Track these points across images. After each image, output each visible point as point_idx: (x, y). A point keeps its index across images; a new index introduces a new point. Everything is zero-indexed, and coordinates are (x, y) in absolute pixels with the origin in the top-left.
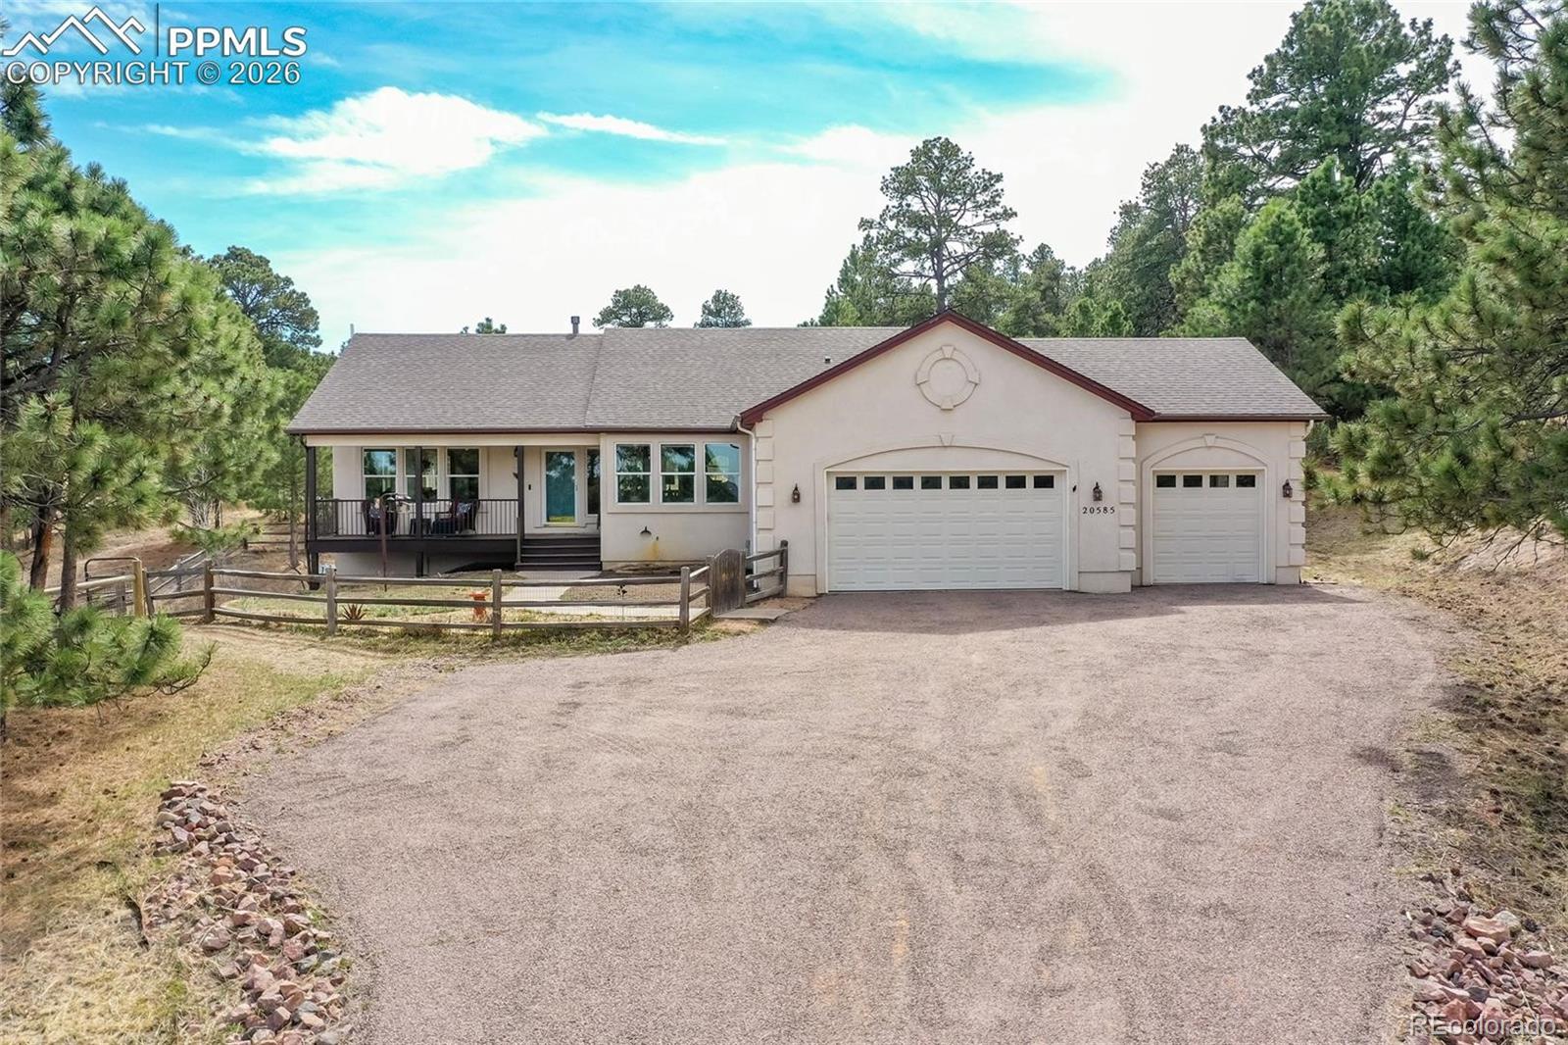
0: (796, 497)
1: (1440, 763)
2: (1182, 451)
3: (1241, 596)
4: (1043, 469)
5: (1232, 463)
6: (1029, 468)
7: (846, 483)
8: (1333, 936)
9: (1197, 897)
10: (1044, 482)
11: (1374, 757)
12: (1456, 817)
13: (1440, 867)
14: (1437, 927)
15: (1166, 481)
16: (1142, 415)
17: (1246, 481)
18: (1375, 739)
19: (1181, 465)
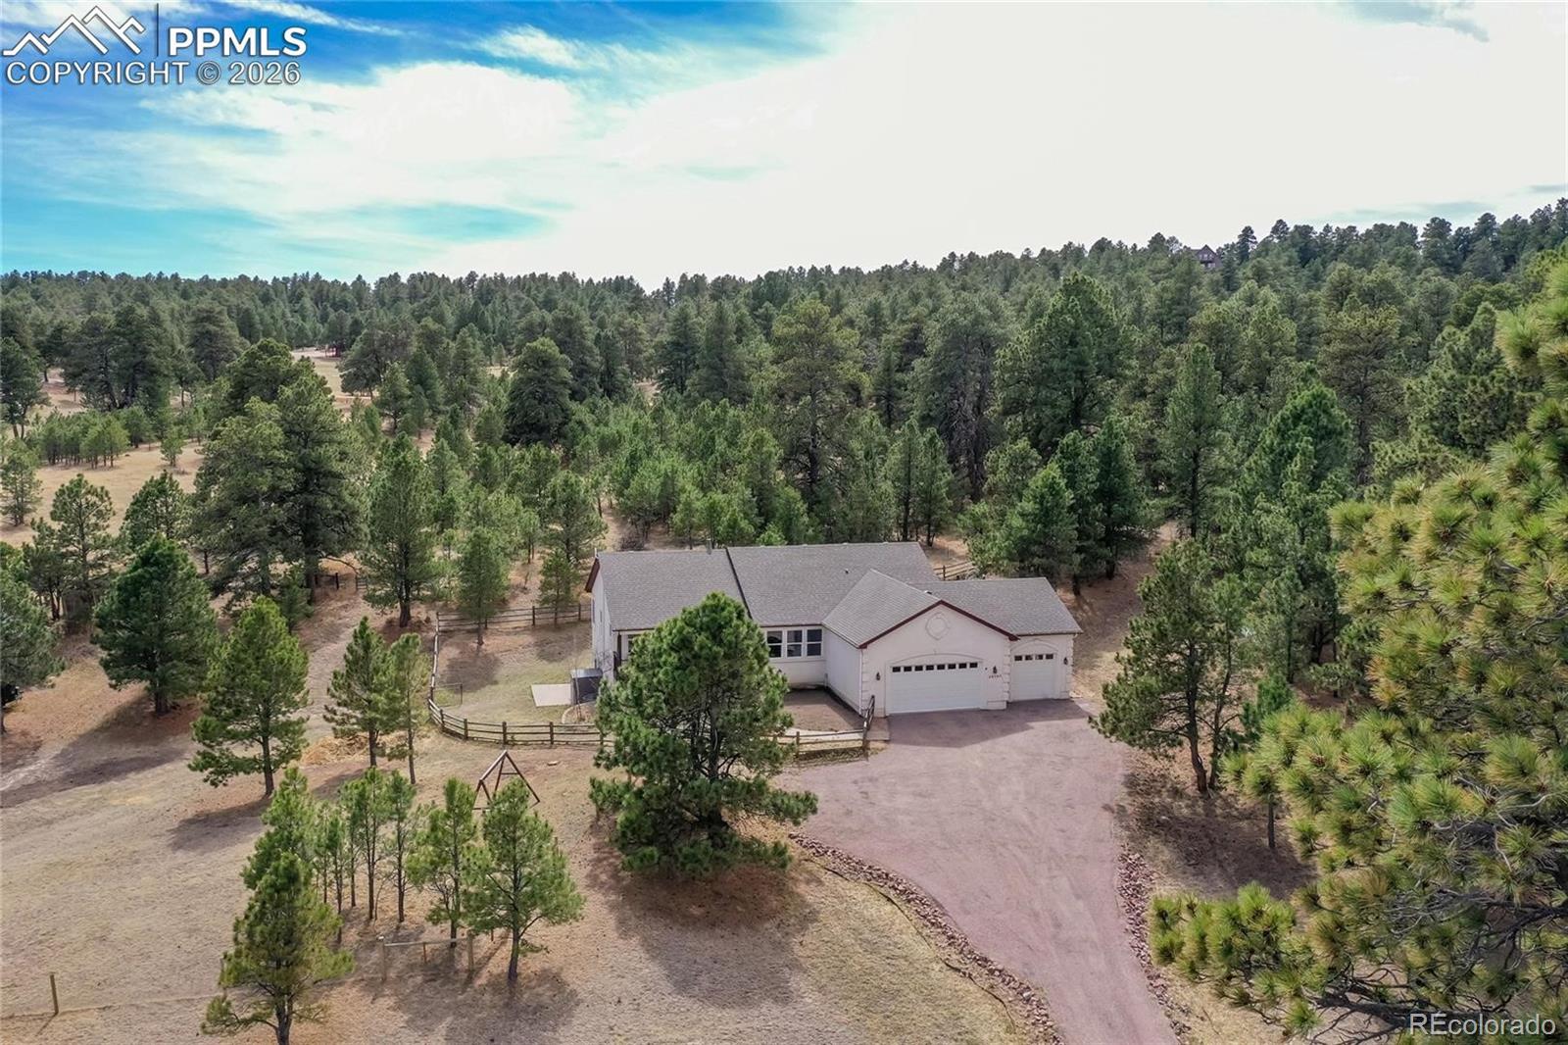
0: (878, 677)
1: (1122, 809)
2: (1024, 647)
3: (1050, 712)
4: (973, 661)
5: (1045, 651)
6: (968, 660)
7: (896, 669)
8: (1103, 861)
9: (1076, 854)
10: (974, 665)
11: (1107, 808)
12: (1128, 828)
13: (1124, 843)
14: (1123, 859)
15: (1018, 658)
16: (1013, 638)
17: (1049, 657)
18: (1107, 801)
19: (1023, 653)
